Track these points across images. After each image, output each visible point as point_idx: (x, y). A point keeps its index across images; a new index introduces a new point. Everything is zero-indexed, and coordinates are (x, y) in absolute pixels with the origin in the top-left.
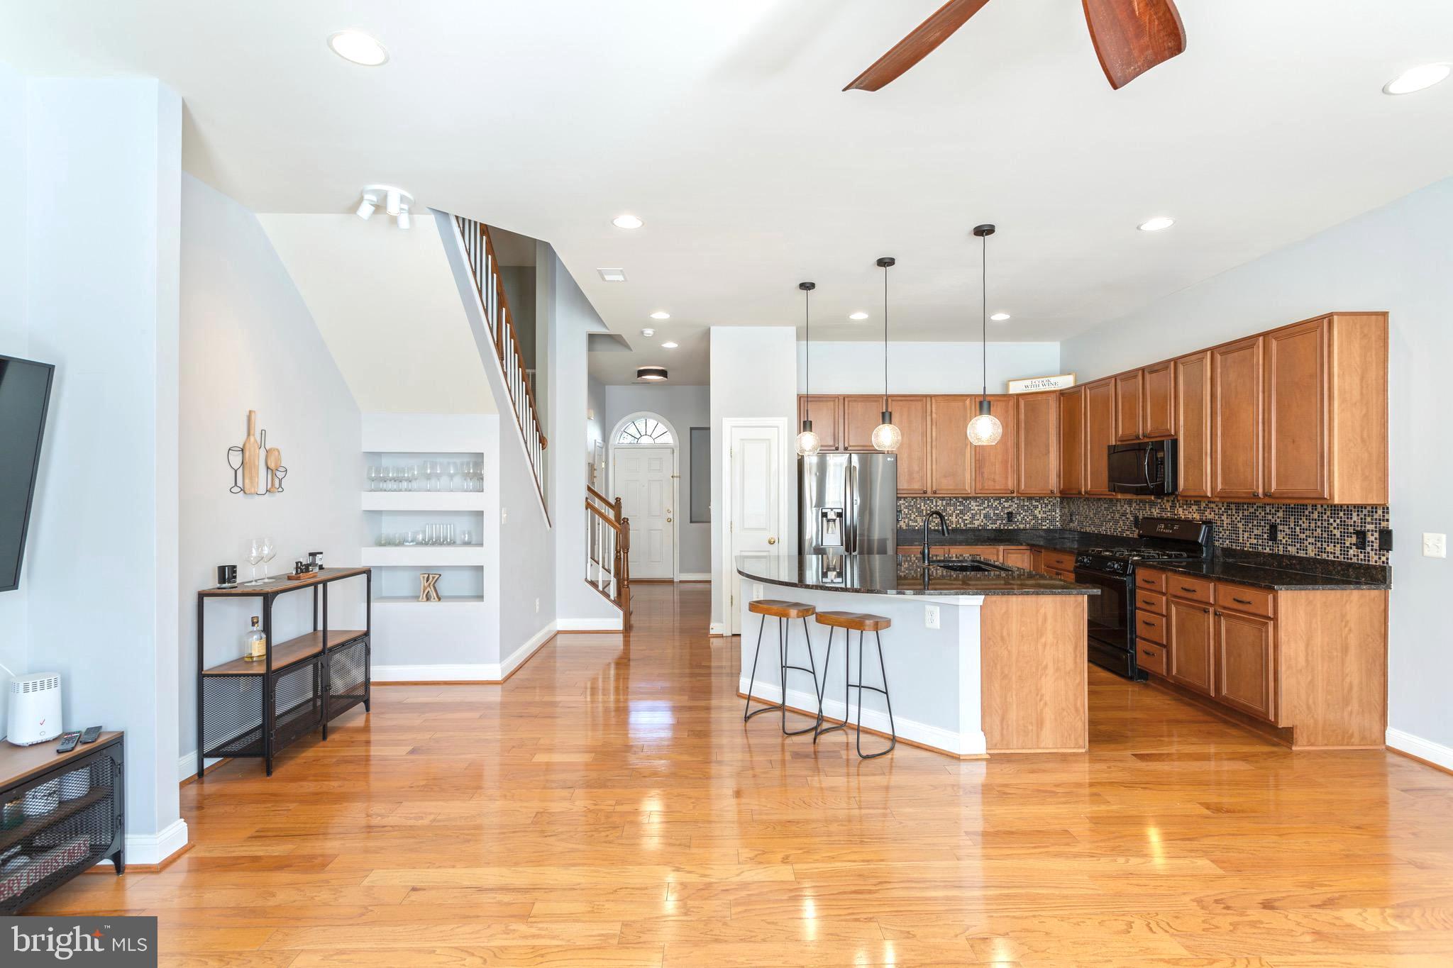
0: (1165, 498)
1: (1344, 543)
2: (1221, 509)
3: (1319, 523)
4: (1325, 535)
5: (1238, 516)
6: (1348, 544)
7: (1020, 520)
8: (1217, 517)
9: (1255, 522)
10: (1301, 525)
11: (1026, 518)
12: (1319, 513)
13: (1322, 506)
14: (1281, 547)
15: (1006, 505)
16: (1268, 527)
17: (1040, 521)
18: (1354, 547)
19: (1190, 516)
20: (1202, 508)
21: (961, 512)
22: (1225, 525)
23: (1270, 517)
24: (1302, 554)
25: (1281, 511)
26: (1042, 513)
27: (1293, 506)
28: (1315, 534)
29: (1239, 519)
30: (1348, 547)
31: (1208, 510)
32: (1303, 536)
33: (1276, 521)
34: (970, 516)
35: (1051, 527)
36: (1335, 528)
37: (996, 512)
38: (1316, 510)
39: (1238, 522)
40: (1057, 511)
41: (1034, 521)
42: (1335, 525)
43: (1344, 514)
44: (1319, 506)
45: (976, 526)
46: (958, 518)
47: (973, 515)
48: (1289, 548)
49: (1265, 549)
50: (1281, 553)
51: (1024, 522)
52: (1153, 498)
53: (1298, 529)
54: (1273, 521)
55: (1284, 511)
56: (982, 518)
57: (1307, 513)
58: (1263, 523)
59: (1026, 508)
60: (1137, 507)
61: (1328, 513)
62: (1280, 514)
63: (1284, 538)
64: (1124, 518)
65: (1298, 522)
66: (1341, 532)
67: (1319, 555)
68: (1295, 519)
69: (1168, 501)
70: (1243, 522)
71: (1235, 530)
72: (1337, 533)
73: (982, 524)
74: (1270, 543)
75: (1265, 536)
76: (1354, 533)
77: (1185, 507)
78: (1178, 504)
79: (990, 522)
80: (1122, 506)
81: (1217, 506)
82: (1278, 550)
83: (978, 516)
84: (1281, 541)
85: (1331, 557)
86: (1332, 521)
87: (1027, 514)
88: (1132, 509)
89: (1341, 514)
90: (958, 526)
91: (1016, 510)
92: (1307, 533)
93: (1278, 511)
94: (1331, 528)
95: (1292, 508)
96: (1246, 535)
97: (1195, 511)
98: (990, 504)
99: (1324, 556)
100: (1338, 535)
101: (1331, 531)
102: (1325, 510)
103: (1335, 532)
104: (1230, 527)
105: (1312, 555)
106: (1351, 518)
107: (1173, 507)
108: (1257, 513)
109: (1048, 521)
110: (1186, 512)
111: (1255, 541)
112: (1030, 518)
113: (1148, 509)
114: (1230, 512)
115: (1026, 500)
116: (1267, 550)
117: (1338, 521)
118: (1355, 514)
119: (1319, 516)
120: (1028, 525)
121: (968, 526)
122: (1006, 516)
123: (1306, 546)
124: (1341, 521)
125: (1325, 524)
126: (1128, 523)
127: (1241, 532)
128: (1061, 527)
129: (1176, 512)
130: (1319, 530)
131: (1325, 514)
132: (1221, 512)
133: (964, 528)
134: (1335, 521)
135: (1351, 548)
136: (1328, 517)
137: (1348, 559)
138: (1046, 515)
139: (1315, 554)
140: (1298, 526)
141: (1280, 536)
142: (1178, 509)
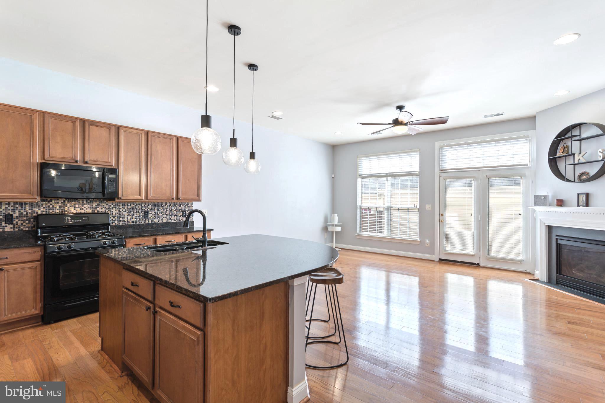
1: (178, 216)
2: (111, 206)
3: (168, 209)
4: (170, 213)
5: (124, 209)
6: (179, 216)
8: (107, 210)
9: (135, 211)
10: (160, 211)
12: (168, 205)
13: (169, 203)
14: (150, 220)
16: (143, 212)
18: (182, 217)
20: (94, 206)
22: (114, 214)
23: (144, 208)
24: (161, 222)
25: (150, 205)
27: (156, 203)
28: (166, 213)
29: (124, 210)
30: (179, 217)
31: (100, 207)
32: (161, 215)
33: (147, 210)
36: (174, 211)
38: (167, 204)
39: (124, 212)
42: (174, 209)
43: (178, 206)
44: (168, 203)
48: (154, 220)
49: (141, 222)
50: (150, 223)
53: (159, 212)
54: (146, 210)
55: (152, 205)
57: (163, 206)
58: (140, 211)
61: (172, 205)
62: (150, 207)
63: (151, 216)
65: (159, 209)
66: (177, 212)
67: (168, 221)
68: (157, 208)
70: (127, 211)
71: (121, 216)
72: (175, 212)
74: (144, 219)
75: (141, 217)
76: (182, 212)
81: (107, 204)
82: (149, 222)
84: (150, 218)
85: (173, 221)
86: (173, 208)
89: (177, 205)
92: (163, 213)
93: (149, 206)
94: (173, 211)
95: (156, 204)
96: (129, 217)
99: (170, 221)
100: (176, 213)
101: (173, 212)
102: (171, 204)
103: (174, 212)
104: (118, 215)
105: (165, 221)
106: (181, 207)
107: (64, 206)
108: (137, 207)
111: (135, 220)
114: (117, 207)
116: (143, 223)
117: (176, 208)
118: (182, 205)
119: (168, 207)
123: (162, 219)
124: (177, 208)
125: (171, 209)
127: (126, 216)
129: (66, 210)
130: (168, 212)
131: (171, 206)
132: (111, 207)
134: (174, 208)
135: (180, 217)
136: (172, 207)
137: (179, 221)
139: (166, 221)
140: (159, 211)
141: (149, 216)
142: (68, 208)
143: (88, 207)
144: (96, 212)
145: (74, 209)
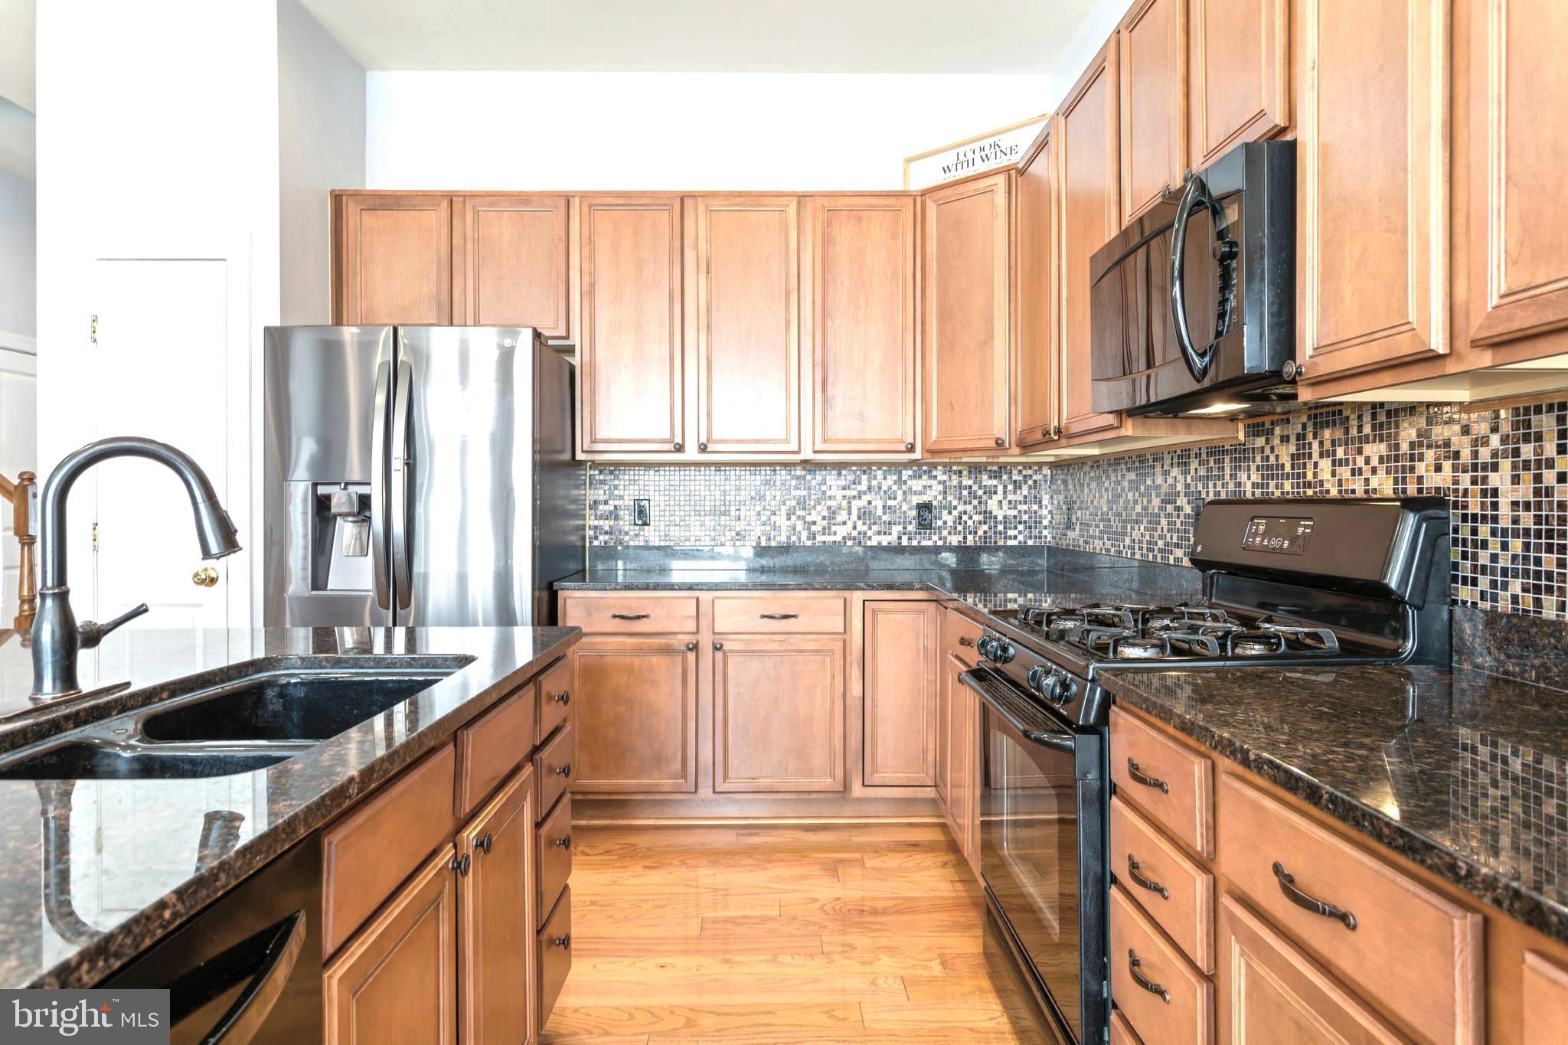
0: (1278, 431)
2: (1486, 441)
7: (950, 523)
8: (1465, 480)
11: (965, 517)
15: (916, 485)
17: (1000, 528)
19: (1358, 486)
20: (1404, 448)
21: (802, 504)
22: (1504, 510)
26: (1005, 503)
31: (1430, 455)
34: (825, 513)
35: (1030, 543)
37: (890, 503)
40: (1045, 502)
41: (985, 527)
45: (838, 538)
46: (793, 518)
47: (833, 513)
51: (960, 528)
52: (1241, 436)
56: (854, 517)
59: (965, 493)
60: (1202, 472)
64: (1170, 508)
69: (1285, 439)
73: (855, 533)
77: (1340, 453)
78: (1315, 446)
79: (875, 528)
80: (1166, 473)
81: (1466, 431)
83: (844, 513)
87: (969, 508)
88: (1189, 480)
90: (794, 538)
91: (940, 498)
97: (1375, 462)
98: (874, 483)
104: (1527, 519)
107: (1301, 456)
109: (1021, 527)
110: (1345, 472)
112: (976, 518)
113: (1228, 472)
115: (965, 473)
120: (970, 538)
121: (820, 538)
122: (914, 513)
126: (1178, 525)
128: (1053, 544)
129: (1310, 476)
132: (1485, 455)
133: (809, 543)
138: (1015, 512)
142: (1316, 465)
143: (1381, 460)
144: (1412, 490)
145: (1333, 474)
